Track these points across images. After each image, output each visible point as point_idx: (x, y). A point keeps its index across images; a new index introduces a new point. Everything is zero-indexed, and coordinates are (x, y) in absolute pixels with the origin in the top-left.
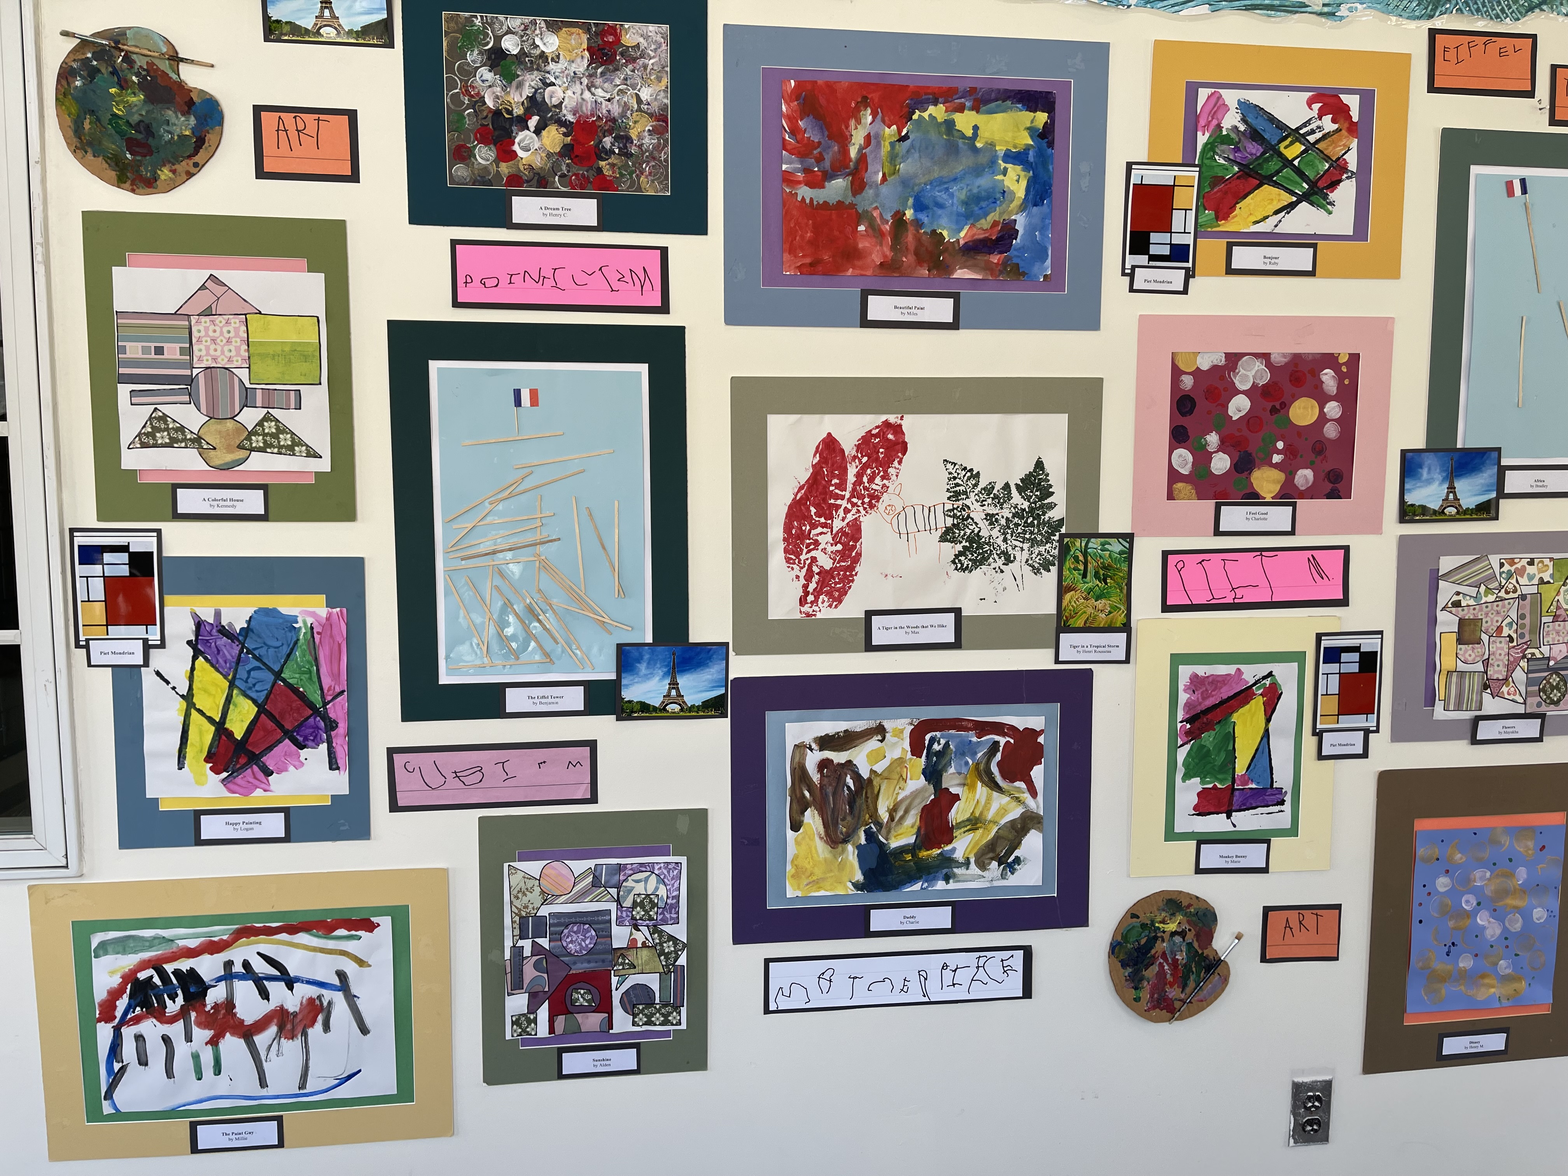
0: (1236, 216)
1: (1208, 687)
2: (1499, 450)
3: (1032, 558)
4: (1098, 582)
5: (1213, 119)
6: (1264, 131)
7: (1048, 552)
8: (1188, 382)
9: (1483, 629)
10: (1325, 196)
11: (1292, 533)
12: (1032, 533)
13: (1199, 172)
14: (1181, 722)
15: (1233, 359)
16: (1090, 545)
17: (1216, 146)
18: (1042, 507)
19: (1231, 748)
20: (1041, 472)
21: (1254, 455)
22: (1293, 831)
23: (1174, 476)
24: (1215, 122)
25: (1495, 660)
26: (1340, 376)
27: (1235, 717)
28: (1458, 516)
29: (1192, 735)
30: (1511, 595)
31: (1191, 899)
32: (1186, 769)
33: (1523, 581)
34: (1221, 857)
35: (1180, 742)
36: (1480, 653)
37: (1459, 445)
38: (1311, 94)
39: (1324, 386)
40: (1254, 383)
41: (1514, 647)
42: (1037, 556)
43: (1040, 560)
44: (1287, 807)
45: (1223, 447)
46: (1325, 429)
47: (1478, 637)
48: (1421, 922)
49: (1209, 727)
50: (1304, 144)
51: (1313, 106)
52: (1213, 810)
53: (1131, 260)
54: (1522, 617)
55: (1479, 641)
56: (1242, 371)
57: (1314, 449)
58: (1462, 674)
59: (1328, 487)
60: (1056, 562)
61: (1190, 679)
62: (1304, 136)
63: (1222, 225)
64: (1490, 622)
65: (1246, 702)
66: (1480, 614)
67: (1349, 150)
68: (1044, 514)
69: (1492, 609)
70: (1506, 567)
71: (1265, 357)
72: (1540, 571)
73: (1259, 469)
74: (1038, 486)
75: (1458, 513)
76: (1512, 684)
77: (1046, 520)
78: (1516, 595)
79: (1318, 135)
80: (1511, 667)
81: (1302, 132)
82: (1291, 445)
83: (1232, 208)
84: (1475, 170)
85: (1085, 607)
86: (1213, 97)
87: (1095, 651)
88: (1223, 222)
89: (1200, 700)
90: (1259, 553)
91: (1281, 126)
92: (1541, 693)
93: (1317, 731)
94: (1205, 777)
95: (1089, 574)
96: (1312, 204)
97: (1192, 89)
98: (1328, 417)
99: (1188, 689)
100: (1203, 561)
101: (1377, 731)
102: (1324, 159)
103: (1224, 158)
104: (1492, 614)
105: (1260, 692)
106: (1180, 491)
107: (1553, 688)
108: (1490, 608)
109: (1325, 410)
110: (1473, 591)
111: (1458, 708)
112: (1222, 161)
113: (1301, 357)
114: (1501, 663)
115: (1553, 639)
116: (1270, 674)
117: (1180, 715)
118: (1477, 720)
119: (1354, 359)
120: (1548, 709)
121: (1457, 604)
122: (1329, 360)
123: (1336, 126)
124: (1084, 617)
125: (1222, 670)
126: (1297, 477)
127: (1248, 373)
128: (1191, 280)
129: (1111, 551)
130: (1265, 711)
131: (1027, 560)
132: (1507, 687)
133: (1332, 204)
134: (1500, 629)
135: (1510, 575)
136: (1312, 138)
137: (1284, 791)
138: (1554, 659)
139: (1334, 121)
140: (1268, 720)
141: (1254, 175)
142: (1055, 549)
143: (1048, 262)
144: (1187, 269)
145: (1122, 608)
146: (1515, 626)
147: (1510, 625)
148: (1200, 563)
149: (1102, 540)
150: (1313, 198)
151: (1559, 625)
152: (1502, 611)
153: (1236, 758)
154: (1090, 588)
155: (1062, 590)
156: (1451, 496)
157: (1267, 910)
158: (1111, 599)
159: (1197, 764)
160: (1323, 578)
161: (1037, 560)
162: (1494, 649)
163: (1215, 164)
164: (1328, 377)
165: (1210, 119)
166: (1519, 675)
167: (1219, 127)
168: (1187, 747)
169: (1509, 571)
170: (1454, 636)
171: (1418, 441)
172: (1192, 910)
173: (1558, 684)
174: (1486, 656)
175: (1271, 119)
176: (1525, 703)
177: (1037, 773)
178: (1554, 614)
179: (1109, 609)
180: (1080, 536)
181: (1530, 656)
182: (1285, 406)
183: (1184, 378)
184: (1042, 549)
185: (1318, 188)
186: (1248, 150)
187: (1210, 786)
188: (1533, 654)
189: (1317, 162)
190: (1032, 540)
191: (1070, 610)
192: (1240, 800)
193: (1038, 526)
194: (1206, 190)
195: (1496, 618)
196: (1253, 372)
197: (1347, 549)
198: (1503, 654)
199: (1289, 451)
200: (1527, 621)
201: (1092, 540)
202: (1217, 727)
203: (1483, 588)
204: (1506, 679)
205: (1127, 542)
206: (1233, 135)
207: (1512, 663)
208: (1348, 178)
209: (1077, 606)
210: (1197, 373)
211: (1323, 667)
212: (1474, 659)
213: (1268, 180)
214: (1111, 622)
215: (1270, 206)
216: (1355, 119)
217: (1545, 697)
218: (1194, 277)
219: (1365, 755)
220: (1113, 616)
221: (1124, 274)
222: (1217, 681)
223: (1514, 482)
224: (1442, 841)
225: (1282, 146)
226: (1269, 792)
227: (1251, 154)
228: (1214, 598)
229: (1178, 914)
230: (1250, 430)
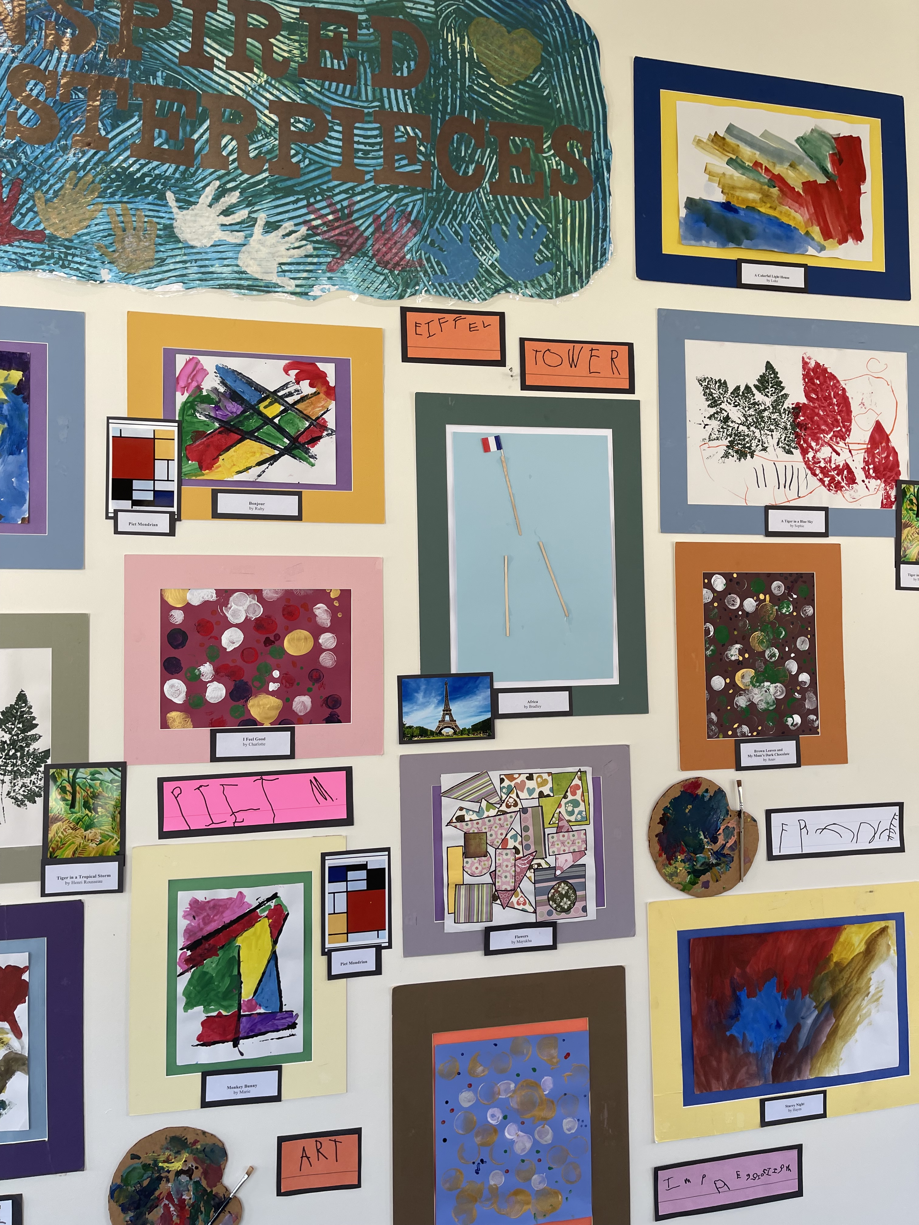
0: (219, 466)
1: (210, 912)
2: (491, 675)
3: (14, 791)
4: (87, 812)
5: (192, 381)
6: (243, 392)
7: (34, 783)
8: (178, 617)
9: (488, 842)
10: (307, 451)
11: (292, 756)
12: (14, 765)
13: (180, 428)
14: (181, 949)
15: (224, 595)
16: (79, 775)
17: (196, 405)
18: (24, 739)
19: (235, 972)
20: (23, 705)
21: (250, 683)
22: (306, 1055)
23: (167, 705)
24: (194, 384)
25: (502, 871)
26: (333, 611)
27: (240, 941)
28: (455, 736)
29: (192, 962)
30: (513, 809)
31: (197, 1134)
32: (187, 998)
33: (523, 795)
34: (229, 1088)
35: (179, 970)
36: (487, 866)
37: (454, 671)
38: (287, 361)
39: (317, 619)
40: (247, 617)
41: (520, 858)
42: (21, 788)
43: (24, 791)
44: (299, 1030)
45: (217, 677)
46: (321, 659)
47: (485, 850)
48: (445, 1140)
49: (212, 952)
50: (283, 405)
51: (290, 372)
52: (217, 1039)
53: (114, 505)
54: (526, 829)
55: (486, 854)
56: (234, 607)
57: (310, 677)
58: (470, 887)
59: (327, 712)
60: (42, 793)
61: (190, 905)
62: (282, 397)
63: (207, 474)
64: (495, 836)
65: (251, 925)
66: (483, 827)
67: (328, 411)
68: (28, 745)
69: (495, 823)
70: (506, 783)
71: (257, 593)
72: (540, 785)
73: (256, 696)
74: (21, 718)
75: (455, 733)
76: (521, 894)
77: (31, 752)
78: (517, 809)
79: (296, 397)
80: (518, 878)
81: (280, 394)
82: (286, 674)
83: (215, 459)
84: (451, 429)
85: (73, 838)
86: (191, 362)
87: (85, 882)
88: (207, 471)
89: (202, 925)
90: (259, 777)
91: (259, 389)
92: (551, 902)
93: (326, 950)
94: (209, 1005)
95: (77, 804)
96: (294, 457)
97: (169, 356)
98: (323, 647)
99: (188, 915)
100: (201, 786)
101: (390, 947)
102: (304, 418)
103: (205, 416)
104: (496, 827)
105: (265, 914)
106: (174, 720)
107: (562, 896)
108: (492, 822)
109: (320, 641)
110: (475, 806)
111: (469, 920)
112: (203, 418)
113: (293, 593)
114: (508, 874)
115: (559, 850)
116: (275, 896)
117: (181, 942)
118: (488, 931)
119: (346, 595)
120: (559, 917)
121: (461, 819)
122: (321, 595)
123: (313, 390)
124: (73, 848)
125: (223, 894)
126: (294, 704)
127: (241, 608)
128: (178, 523)
129: (101, 781)
130: (271, 933)
131: (9, 793)
132: (516, 897)
133: (314, 457)
134: (504, 841)
135: (510, 790)
136: (290, 400)
137: (294, 1014)
138: (561, 868)
139: (311, 385)
140: (275, 942)
141: (236, 431)
142: (41, 780)
143: (26, 506)
144: (172, 514)
145: (115, 836)
146: (519, 839)
147: (514, 837)
148: (198, 788)
149: (92, 769)
150: (295, 452)
151: (564, 836)
152: (505, 824)
153: (242, 982)
154: (79, 818)
155: (47, 821)
156: (447, 718)
157: (281, 1140)
158: (102, 828)
159: (199, 992)
160: (326, 799)
161: (21, 792)
162: (501, 861)
163: (195, 420)
164: (321, 612)
165: (190, 381)
166: (527, 886)
167: (199, 388)
168: (188, 975)
169: (509, 786)
170: (460, 850)
171: (415, 669)
172: (199, 1147)
173: (567, 892)
174: (493, 869)
175: (250, 383)
176: (535, 912)
177: (21, 1012)
178: (556, 825)
179: (100, 838)
180: (68, 766)
181: (536, 866)
182: (280, 637)
183: (174, 613)
184: (27, 781)
185: (299, 443)
186: (229, 409)
187: (215, 1014)
188: (539, 865)
189: (297, 421)
190: (15, 772)
191: (57, 841)
192: (248, 1026)
193: (22, 757)
194: (188, 443)
195: (500, 832)
196: (246, 607)
197: (349, 771)
198: (510, 866)
199: (286, 681)
200: (531, 833)
201: (81, 770)
202: (220, 953)
203: (484, 803)
204: (514, 890)
205: (119, 770)
206: (213, 396)
207: (519, 873)
208: (328, 435)
209: (65, 836)
210: (188, 608)
211: (330, 887)
212: (481, 872)
213: (250, 435)
214: (103, 851)
215: (253, 458)
216: (332, 384)
217: (555, 905)
218: (180, 520)
219: (378, 971)
220: (105, 845)
221: (107, 517)
222: (217, 906)
223: (506, 704)
224: (463, 1054)
225: (261, 406)
226: (279, 1016)
227: (232, 413)
228: (213, 823)
229: (183, 1151)
230: (244, 661)
